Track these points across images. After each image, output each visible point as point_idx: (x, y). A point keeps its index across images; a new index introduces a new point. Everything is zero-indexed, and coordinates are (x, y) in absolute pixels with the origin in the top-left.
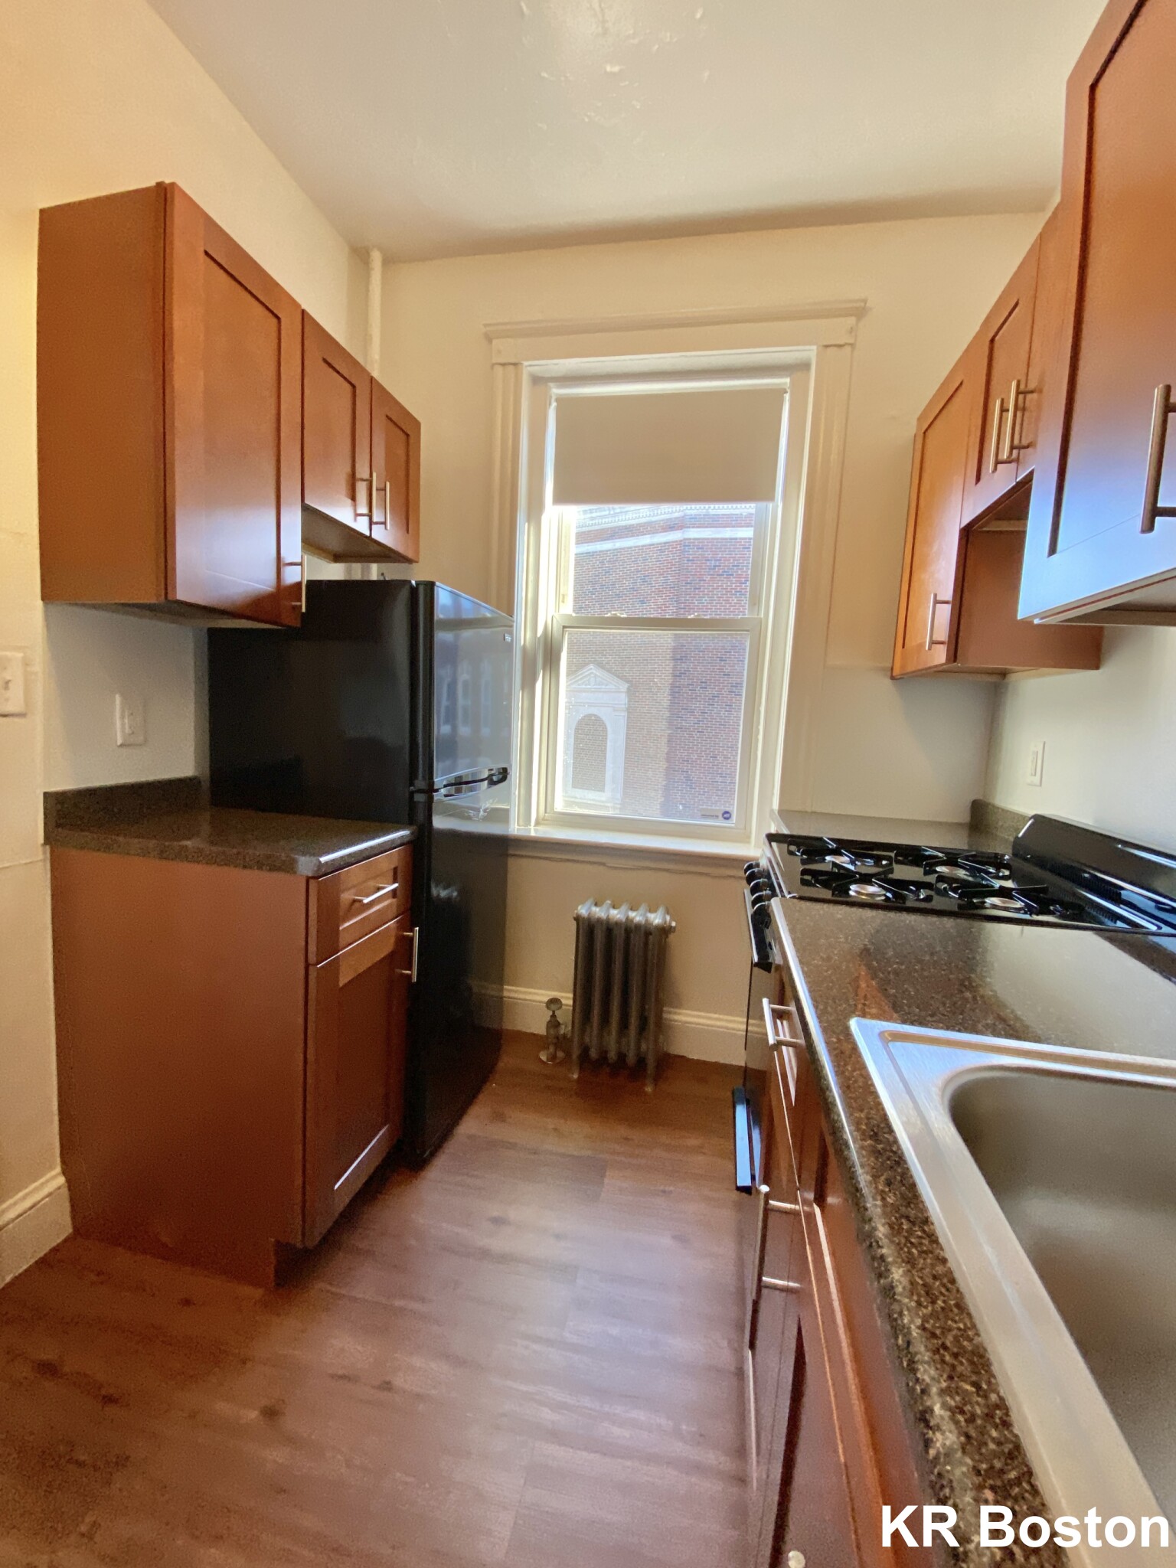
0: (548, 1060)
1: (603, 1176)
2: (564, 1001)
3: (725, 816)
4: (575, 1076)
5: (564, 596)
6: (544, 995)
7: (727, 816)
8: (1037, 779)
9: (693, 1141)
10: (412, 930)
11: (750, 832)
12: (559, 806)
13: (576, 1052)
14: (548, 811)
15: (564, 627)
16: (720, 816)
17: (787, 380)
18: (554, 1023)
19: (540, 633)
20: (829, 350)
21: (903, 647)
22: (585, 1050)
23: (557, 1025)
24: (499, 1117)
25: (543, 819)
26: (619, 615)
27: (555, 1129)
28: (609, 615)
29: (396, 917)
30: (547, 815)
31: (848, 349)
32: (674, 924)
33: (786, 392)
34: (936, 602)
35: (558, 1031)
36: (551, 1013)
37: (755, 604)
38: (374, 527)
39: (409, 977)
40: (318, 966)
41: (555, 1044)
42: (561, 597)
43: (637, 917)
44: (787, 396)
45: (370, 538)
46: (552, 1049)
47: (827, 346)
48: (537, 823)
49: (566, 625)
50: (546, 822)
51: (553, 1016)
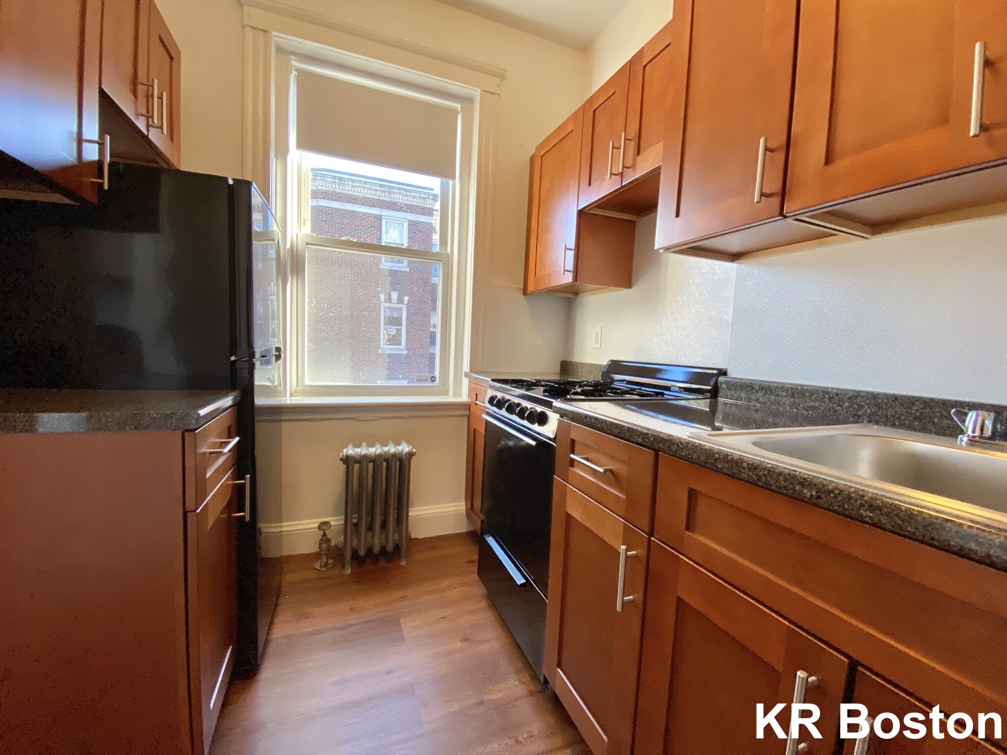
0: (321, 567)
1: (399, 625)
2: (332, 523)
3: (432, 379)
4: (349, 572)
5: (305, 220)
6: (312, 524)
7: (433, 379)
8: (598, 346)
9: (446, 583)
10: (244, 479)
11: (448, 388)
12: (308, 382)
13: (348, 555)
14: (299, 385)
15: (308, 244)
16: (429, 379)
17: (459, 106)
18: (325, 539)
19: (288, 246)
20: (487, 93)
21: (535, 276)
22: (355, 552)
23: (329, 540)
24: (302, 617)
25: (295, 392)
26: (351, 239)
27: (351, 609)
28: (344, 238)
29: (230, 470)
30: (298, 388)
31: (496, 96)
32: (414, 450)
33: (459, 113)
34: (566, 249)
35: (329, 545)
36: (322, 533)
37: (443, 244)
38: (151, 129)
39: (243, 517)
40: (198, 511)
41: (327, 555)
42: (302, 221)
43: (392, 449)
44: (459, 117)
45: (146, 138)
46: (324, 558)
47: (486, 91)
48: (291, 395)
49: (309, 242)
50: (299, 394)
51: (324, 535)
